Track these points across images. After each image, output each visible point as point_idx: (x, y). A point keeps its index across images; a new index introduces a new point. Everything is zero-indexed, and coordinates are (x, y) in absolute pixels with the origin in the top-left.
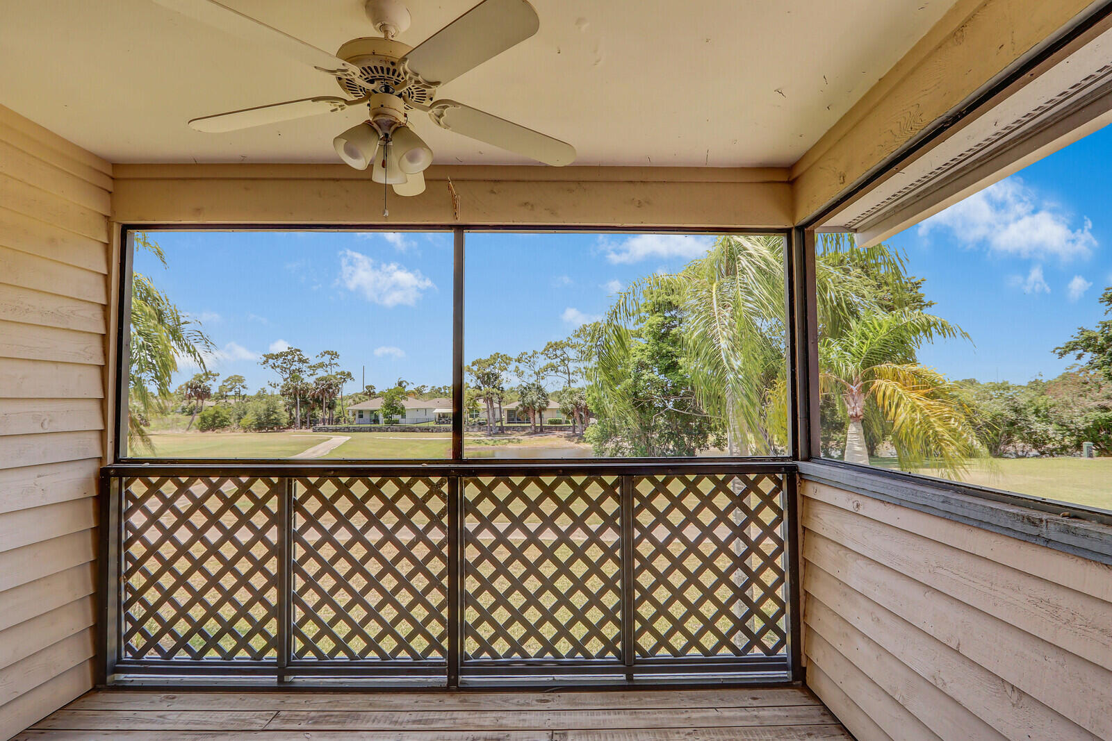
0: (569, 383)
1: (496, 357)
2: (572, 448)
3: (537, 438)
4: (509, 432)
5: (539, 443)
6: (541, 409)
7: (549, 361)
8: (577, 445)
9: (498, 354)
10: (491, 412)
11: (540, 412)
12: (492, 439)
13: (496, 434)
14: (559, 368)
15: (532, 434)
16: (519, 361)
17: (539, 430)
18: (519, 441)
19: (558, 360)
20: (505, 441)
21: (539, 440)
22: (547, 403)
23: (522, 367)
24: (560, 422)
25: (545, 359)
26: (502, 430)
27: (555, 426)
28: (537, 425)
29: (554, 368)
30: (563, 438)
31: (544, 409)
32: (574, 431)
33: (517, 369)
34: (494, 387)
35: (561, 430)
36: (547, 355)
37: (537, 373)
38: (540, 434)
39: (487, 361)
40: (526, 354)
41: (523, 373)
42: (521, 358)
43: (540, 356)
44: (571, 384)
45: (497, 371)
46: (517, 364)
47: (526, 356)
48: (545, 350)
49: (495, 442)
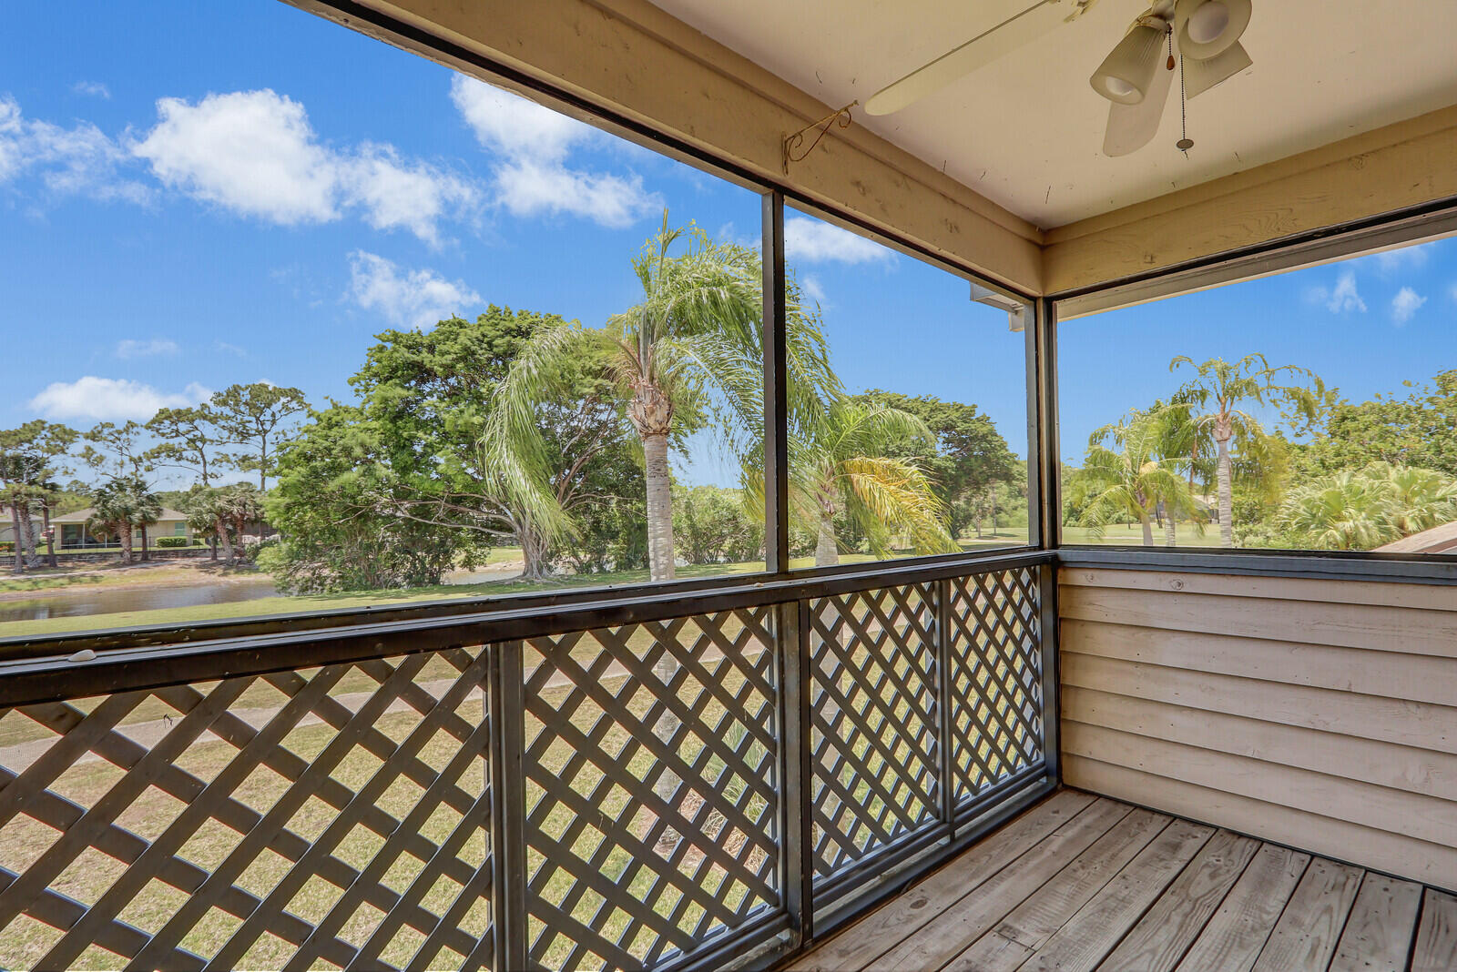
0: (205, 478)
1: (38, 428)
2: (213, 584)
3: (138, 571)
4: (69, 565)
5: (141, 580)
6: (146, 522)
7: (163, 441)
8: (222, 579)
9: (43, 423)
10: (23, 529)
11: (142, 527)
12: (29, 579)
13: (39, 569)
14: (185, 454)
15: (124, 565)
16: (94, 436)
17: (139, 558)
18: (95, 579)
19: (183, 440)
20: (61, 581)
21: (141, 575)
22: (159, 512)
23: (99, 448)
24: (183, 543)
25: (153, 437)
26: (51, 562)
27: (174, 549)
28: (134, 549)
29: (173, 452)
30: (193, 570)
31: (152, 522)
32: (214, 557)
33: (89, 453)
34: (32, 483)
35: (189, 557)
36: (157, 430)
37: (137, 461)
38: (145, 565)
39: (15, 435)
40: (113, 426)
41: (101, 459)
42: (99, 432)
43: (143, 430)
44: (210, 480)
45: (39, 453)
46: (90, 443)
47: (111, 430)
48: (153, 422)
49: (35, 583)
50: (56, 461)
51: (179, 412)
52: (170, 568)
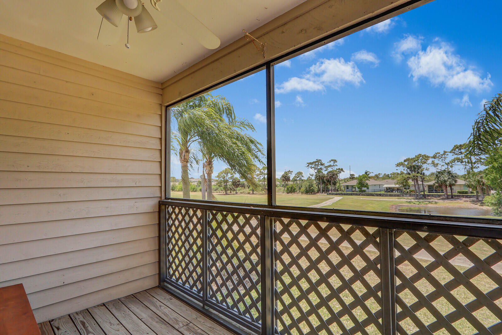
0: (472, 169)
3: (449, 201)
4: (429, 198)
5: (450, 204)
7: (456, 156)
8: (479, 207)
9: (420, 155)
10: (417, 186)
11: (450, 186)
12: (418, 201)
13: (421, 198)
14: (464, 160)
15: (445, 199)
16: (434, 157)
17: (450, 197)
18: (436, 203)
19: (463, 155)
20: (426, 202)
22: (456, 181)
23: (436, 161)
24: (466, 193)
25: (453, 155)
26: (424, 196)
27: (463, 194)
28: (448, 194)
29: (459, 160)
30: (469, 202)
31: (454, 185)
32: (478, 199)
33: (433, 162)
34: (418, 173)
35: (468, 198)
36: (454, 153)
37: (448, 164)
38: (452, 200)
39: (413, 159)
40: (439, 153)
41: (437, 164)
42: (435, 156)
43: (449, 154)
44: (474, 170)
45: (420, 164)
46: (433, 159)
47: (439, 155)
48: (452, 150)
49: (420, 203)
50: (425, 166)
51: (461, 146)
52: (460, 201)
